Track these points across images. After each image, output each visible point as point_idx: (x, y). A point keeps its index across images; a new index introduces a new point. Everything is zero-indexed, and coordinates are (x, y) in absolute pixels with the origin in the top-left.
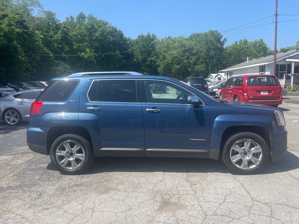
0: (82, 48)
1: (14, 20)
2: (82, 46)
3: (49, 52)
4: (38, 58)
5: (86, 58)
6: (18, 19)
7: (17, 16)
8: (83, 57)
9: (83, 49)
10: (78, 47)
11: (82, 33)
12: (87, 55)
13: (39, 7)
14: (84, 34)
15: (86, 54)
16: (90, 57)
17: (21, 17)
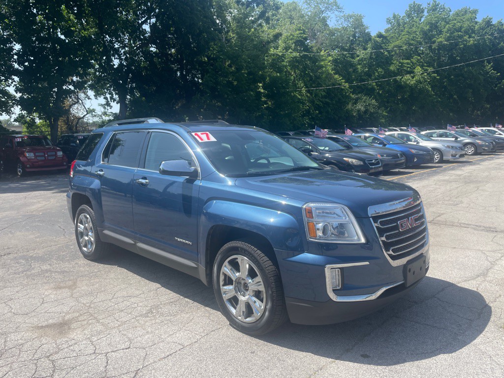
0: (408, 67)
1: (292, 39)
2: (408, 64)
3: (342, 82)
4: (321, 94)
5: (412, 84)
6: (297, 37)
7: (298, 32)
8: (406, 84)
9: (410, 68)
10: (400, 66)
11: (412, 40)
12: (414, 79)
13: (337, 10)
14: (417, 42)
15: (413, 77)
16: (421, 83)
17: (301, 33)
